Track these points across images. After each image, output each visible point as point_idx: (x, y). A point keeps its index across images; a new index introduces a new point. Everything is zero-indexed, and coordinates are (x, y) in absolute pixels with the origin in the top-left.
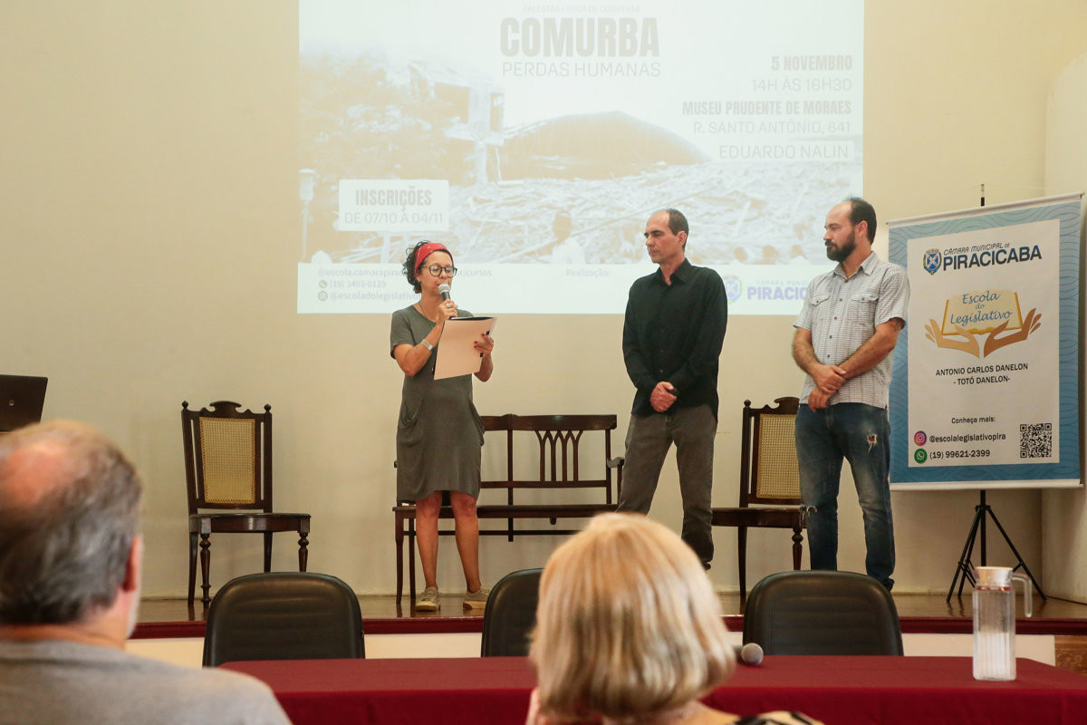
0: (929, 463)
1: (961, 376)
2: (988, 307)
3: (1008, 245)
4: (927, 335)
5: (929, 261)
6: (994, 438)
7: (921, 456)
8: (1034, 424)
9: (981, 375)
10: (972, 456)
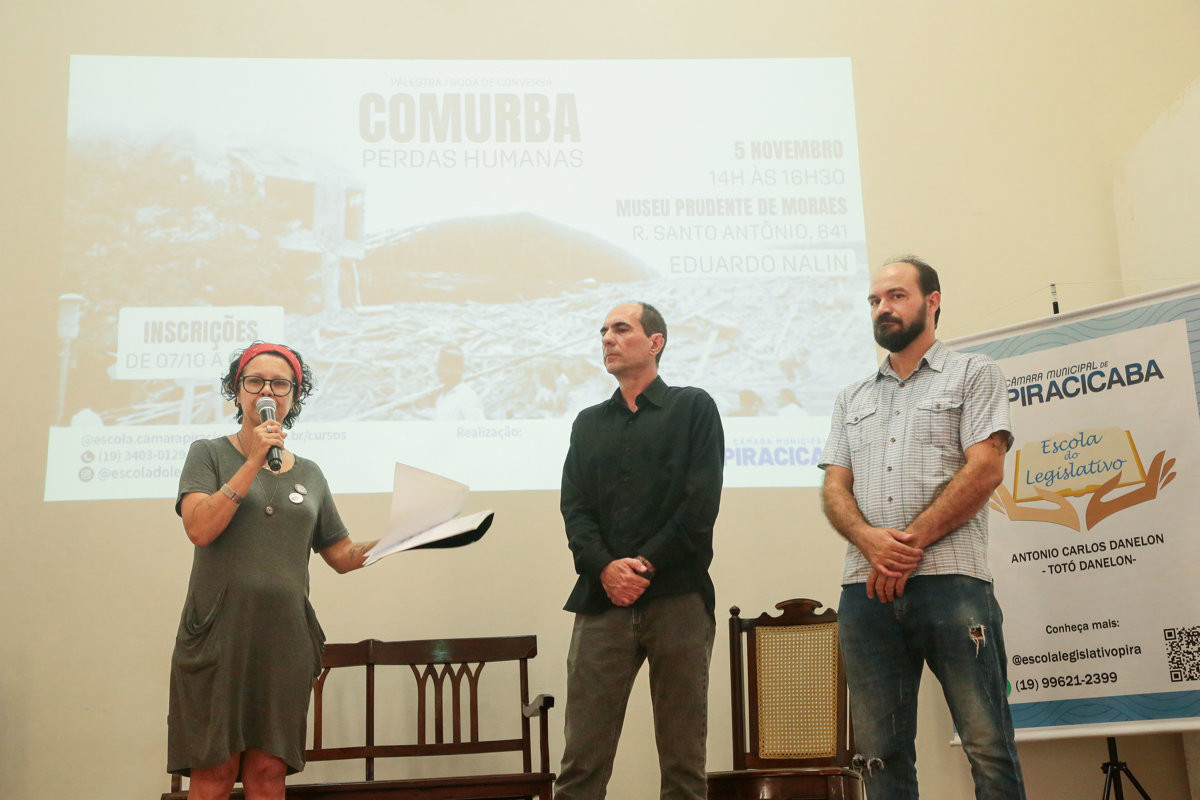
0: (1016, 697)
1: (1052, 561)
2: (1085, 456)
3: (1105, 364)
6: (1121, 652)
8: (1188, 627)
9: (1086, 557)
10: (1087, 683)
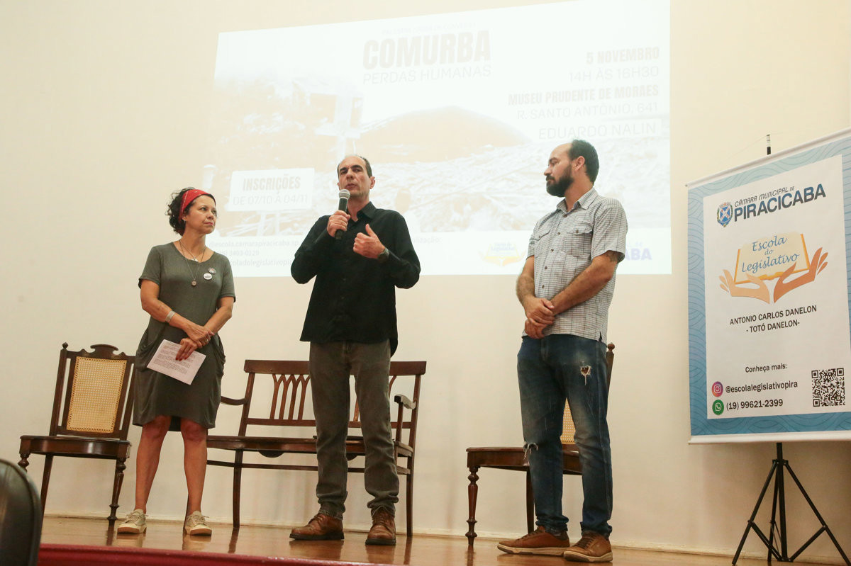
0: (727, 414)
1: (753, 324)
2: (777, 251)
3: (792, 189)
4: (722, 286)
5: (722, 214)
6: (786, 386)
7: (719, 408)
8: (826, 369)
9: (772, 321)
10: (766, 406)
